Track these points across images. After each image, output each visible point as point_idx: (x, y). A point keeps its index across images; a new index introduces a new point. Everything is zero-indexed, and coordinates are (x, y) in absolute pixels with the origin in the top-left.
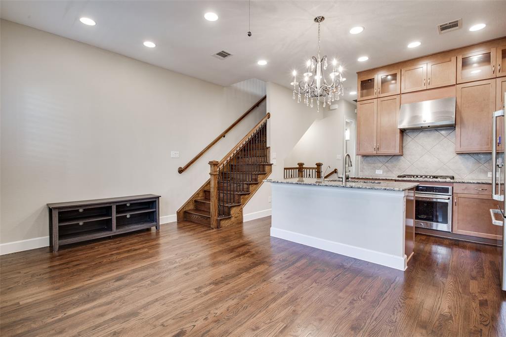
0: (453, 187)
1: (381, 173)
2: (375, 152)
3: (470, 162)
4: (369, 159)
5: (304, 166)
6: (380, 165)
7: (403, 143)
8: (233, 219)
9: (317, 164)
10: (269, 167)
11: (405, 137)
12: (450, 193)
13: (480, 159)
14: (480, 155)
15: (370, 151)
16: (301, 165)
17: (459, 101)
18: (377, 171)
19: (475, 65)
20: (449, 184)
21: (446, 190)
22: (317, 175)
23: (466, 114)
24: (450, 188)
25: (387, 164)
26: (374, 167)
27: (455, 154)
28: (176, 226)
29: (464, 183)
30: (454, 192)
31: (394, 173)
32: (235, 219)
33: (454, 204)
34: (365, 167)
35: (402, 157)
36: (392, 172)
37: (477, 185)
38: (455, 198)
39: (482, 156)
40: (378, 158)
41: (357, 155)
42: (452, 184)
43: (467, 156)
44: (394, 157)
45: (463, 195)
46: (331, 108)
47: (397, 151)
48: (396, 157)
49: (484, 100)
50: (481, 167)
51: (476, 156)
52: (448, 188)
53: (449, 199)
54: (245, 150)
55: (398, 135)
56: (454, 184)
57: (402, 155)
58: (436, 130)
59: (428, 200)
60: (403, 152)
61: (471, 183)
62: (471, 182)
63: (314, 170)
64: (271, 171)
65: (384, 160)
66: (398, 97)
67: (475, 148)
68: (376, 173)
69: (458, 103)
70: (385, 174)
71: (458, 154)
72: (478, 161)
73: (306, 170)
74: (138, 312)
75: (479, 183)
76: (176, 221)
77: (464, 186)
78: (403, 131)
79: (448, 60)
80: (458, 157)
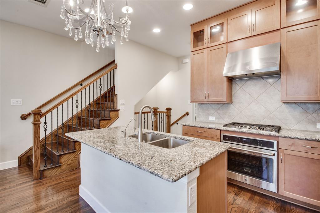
0: (278, 142)
1: (214, 119)
2: (205, 100)
3: (297, 112)
4: (203, 106)
5: (158, 110)
6: (213, 112)
7: (232, 91)
8: (64, 167)
9: (167, 109)
10: (116, 113)
11: (233, 86)
12: (275, 148)
13: (308, 109)
14: (307, 105)
15: (202, 99)
16: (156, 109)
17: (284, 46)
18: (210, 117)
19: (300, 11)
20: (273, 138)
21: (270, 145)
22: (167, 118)
23: (292, 60)
24: (275, 143)
25: (218, 111)
26: (208, 114)
27: (282, 103)
28: (17, 171)
29: (290, 138)
30: (279, 147)
31: (225, 119)
32: (68, 166)
33: (280, 161)
34: (200, 113)
35: (232, 105)
36: (223, 119)
37: (306, 141)
38: (281, 154)
39: (310, 106)
40: (212, 105)
41: (192, 102)
42: (277, 138)
43: (294, 105)
44: (224, 105)
45: (289, 152)
46: (183, 62)
47: (224, 99)
49: (312, 44)
50: (309, 117)
51: (303, 106)
52: (273, 142)
53: (274, 155)
54: (106, 97)
55: (225, 83)
56: (279, 138)
57: (231, 103)
58: (263, 78)
59: (252, 154)
60: (232, 99)
61: (298, 139)
62: (299, 137)
63: (165, 114)
64: (118, 117)
65: (216, 107)
66: (225, 46)
67: (303, 97)
69: (283, 49)
71: (285, 103)
72: (306, 111)
73: (159, 113)
75: (308, 140)
76: (17, 166)
77: (291, 142)
78: (231, 80)
79: (272, 4)
80: (284, 106)
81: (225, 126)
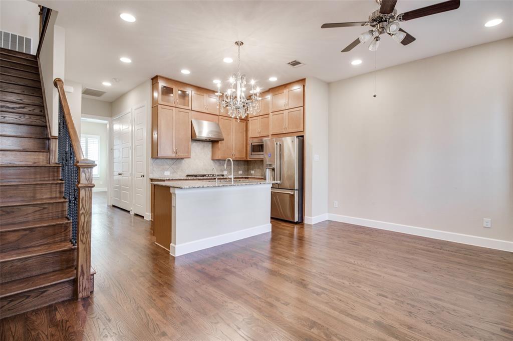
1: (169, 174)
2: (174, 156)
6: (168, 167)
15: (170, 154)
17: (220, 126)
18: (166, 172)
25: (173, 166)
26: (163, 169)
31: (178, 173)
34: (155, 169)
40: (166, 160)
48: (178, 161)
65: (171, 162)
66: (190, 112)
68: (165, 174)
70: (171, 174)
74: (374, 322)
81: (187, 176)
